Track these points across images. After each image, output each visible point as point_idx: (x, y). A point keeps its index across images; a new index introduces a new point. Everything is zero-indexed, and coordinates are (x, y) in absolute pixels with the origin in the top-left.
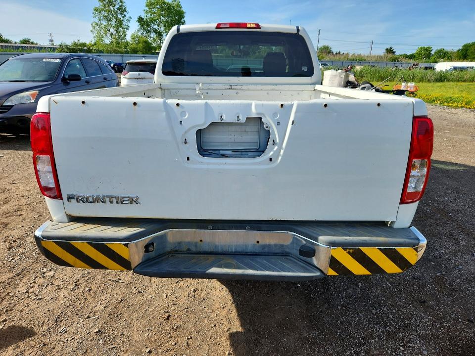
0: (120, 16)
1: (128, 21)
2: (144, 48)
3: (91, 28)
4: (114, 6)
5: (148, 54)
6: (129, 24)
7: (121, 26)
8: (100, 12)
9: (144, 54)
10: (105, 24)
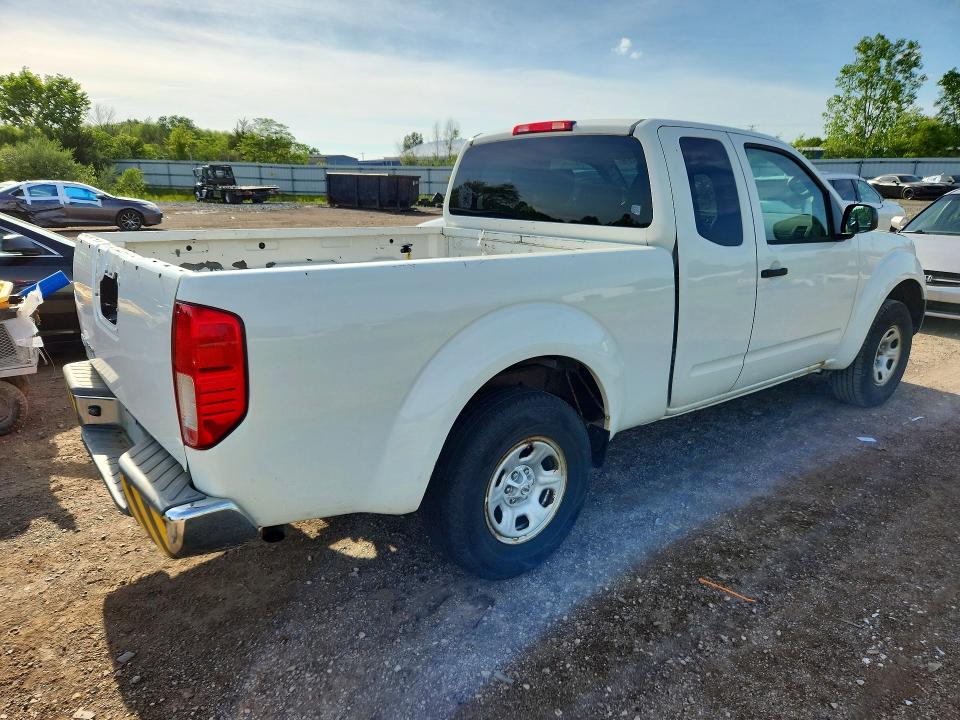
0: (900, 77)
1: (916, 86)
2: (925, 143)
3: (825, 109)
4: (890, 58)
5: (931, 156)
6: (918, 92)
7: (894, 98)
8: (854, 74)
9: (919, 156)
10: (859, 97)
